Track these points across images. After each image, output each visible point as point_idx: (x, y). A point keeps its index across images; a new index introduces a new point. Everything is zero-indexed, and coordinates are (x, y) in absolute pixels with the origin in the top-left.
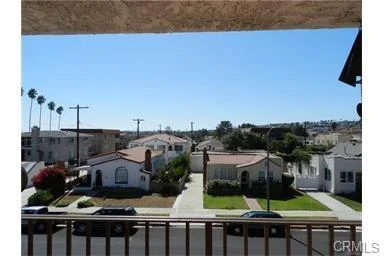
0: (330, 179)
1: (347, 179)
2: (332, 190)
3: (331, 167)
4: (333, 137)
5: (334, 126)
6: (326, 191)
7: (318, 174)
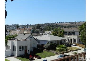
0: (15, 51)
1: (21, 49)
2: (16, 55)
3: (16, 45)
4: (17, 32)
5: (18, 27)
6: (14, 56)
7: (10, 49)
